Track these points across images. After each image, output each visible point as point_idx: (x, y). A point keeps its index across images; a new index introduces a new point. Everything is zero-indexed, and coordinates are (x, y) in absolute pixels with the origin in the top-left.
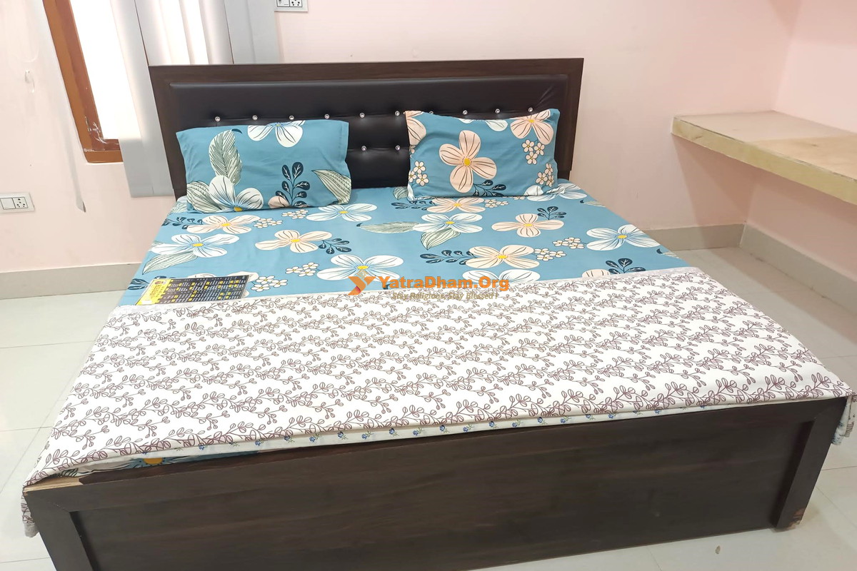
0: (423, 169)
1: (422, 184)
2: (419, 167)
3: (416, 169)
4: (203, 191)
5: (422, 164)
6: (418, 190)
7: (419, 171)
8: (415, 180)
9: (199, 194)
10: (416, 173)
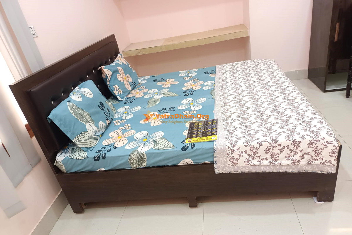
0: (118, 87)
1: (121, 93)
2: (116, 87)
3: (115, 89)
4: (87, 136)
5: (116, 86)
6: (122, 96)
7: (118, 89)
8: (118, 93)
9: (87, 138)
10: (117, 90)
